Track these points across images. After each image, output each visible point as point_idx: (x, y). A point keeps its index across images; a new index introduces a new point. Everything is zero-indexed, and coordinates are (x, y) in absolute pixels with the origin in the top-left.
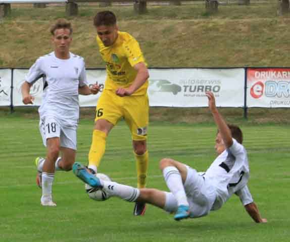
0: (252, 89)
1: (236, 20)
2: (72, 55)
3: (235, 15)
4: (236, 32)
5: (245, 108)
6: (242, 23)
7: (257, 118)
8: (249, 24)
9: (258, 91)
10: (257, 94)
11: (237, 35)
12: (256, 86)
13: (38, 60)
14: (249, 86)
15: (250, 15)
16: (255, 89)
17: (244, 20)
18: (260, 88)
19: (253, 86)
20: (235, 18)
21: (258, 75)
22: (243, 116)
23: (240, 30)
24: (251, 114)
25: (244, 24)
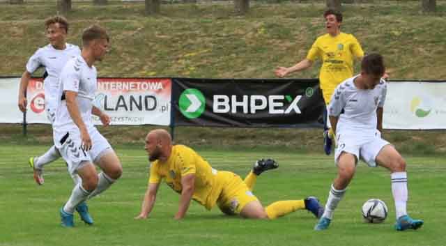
0: (33, 102)
1: (8, 22)
2: (67, 45)
3: (8, 15)
4: (10, 36)
5: (25, 124)
6: (16, 26)
7: (38, 136)
8: (24, 26)
9: (40, 105)
10: (38, 107)
11: (11, 39)
12: (38, 99)
13: (37, 52)
14: (29, 99)
15: (25, 16)
16: (36, 101)
17: (18, 22)
18: (42, 101)
19: (34, 99)
20: (8, 18)
21: (39, 85)
22: (22, 133)
23: (14, 33)
24: (32, 132)
25: (19, 27)
